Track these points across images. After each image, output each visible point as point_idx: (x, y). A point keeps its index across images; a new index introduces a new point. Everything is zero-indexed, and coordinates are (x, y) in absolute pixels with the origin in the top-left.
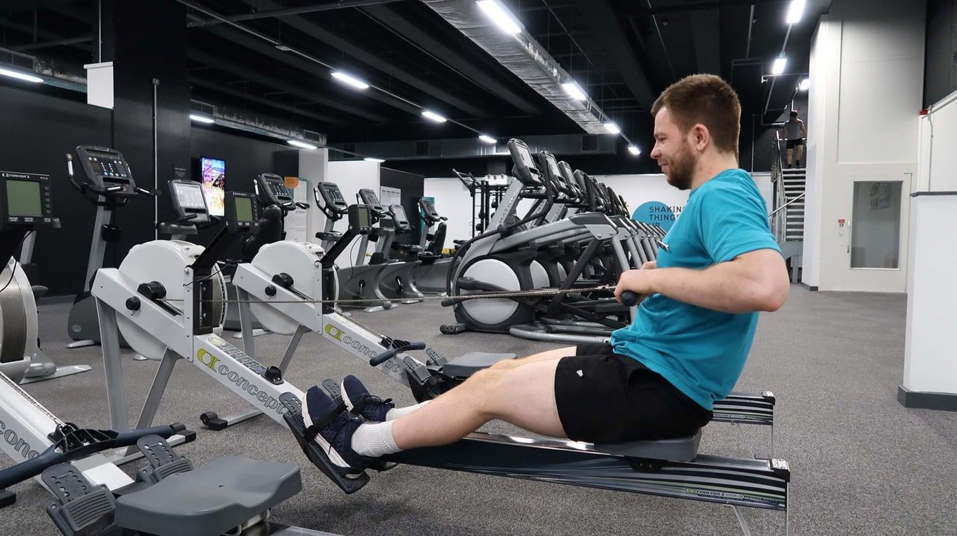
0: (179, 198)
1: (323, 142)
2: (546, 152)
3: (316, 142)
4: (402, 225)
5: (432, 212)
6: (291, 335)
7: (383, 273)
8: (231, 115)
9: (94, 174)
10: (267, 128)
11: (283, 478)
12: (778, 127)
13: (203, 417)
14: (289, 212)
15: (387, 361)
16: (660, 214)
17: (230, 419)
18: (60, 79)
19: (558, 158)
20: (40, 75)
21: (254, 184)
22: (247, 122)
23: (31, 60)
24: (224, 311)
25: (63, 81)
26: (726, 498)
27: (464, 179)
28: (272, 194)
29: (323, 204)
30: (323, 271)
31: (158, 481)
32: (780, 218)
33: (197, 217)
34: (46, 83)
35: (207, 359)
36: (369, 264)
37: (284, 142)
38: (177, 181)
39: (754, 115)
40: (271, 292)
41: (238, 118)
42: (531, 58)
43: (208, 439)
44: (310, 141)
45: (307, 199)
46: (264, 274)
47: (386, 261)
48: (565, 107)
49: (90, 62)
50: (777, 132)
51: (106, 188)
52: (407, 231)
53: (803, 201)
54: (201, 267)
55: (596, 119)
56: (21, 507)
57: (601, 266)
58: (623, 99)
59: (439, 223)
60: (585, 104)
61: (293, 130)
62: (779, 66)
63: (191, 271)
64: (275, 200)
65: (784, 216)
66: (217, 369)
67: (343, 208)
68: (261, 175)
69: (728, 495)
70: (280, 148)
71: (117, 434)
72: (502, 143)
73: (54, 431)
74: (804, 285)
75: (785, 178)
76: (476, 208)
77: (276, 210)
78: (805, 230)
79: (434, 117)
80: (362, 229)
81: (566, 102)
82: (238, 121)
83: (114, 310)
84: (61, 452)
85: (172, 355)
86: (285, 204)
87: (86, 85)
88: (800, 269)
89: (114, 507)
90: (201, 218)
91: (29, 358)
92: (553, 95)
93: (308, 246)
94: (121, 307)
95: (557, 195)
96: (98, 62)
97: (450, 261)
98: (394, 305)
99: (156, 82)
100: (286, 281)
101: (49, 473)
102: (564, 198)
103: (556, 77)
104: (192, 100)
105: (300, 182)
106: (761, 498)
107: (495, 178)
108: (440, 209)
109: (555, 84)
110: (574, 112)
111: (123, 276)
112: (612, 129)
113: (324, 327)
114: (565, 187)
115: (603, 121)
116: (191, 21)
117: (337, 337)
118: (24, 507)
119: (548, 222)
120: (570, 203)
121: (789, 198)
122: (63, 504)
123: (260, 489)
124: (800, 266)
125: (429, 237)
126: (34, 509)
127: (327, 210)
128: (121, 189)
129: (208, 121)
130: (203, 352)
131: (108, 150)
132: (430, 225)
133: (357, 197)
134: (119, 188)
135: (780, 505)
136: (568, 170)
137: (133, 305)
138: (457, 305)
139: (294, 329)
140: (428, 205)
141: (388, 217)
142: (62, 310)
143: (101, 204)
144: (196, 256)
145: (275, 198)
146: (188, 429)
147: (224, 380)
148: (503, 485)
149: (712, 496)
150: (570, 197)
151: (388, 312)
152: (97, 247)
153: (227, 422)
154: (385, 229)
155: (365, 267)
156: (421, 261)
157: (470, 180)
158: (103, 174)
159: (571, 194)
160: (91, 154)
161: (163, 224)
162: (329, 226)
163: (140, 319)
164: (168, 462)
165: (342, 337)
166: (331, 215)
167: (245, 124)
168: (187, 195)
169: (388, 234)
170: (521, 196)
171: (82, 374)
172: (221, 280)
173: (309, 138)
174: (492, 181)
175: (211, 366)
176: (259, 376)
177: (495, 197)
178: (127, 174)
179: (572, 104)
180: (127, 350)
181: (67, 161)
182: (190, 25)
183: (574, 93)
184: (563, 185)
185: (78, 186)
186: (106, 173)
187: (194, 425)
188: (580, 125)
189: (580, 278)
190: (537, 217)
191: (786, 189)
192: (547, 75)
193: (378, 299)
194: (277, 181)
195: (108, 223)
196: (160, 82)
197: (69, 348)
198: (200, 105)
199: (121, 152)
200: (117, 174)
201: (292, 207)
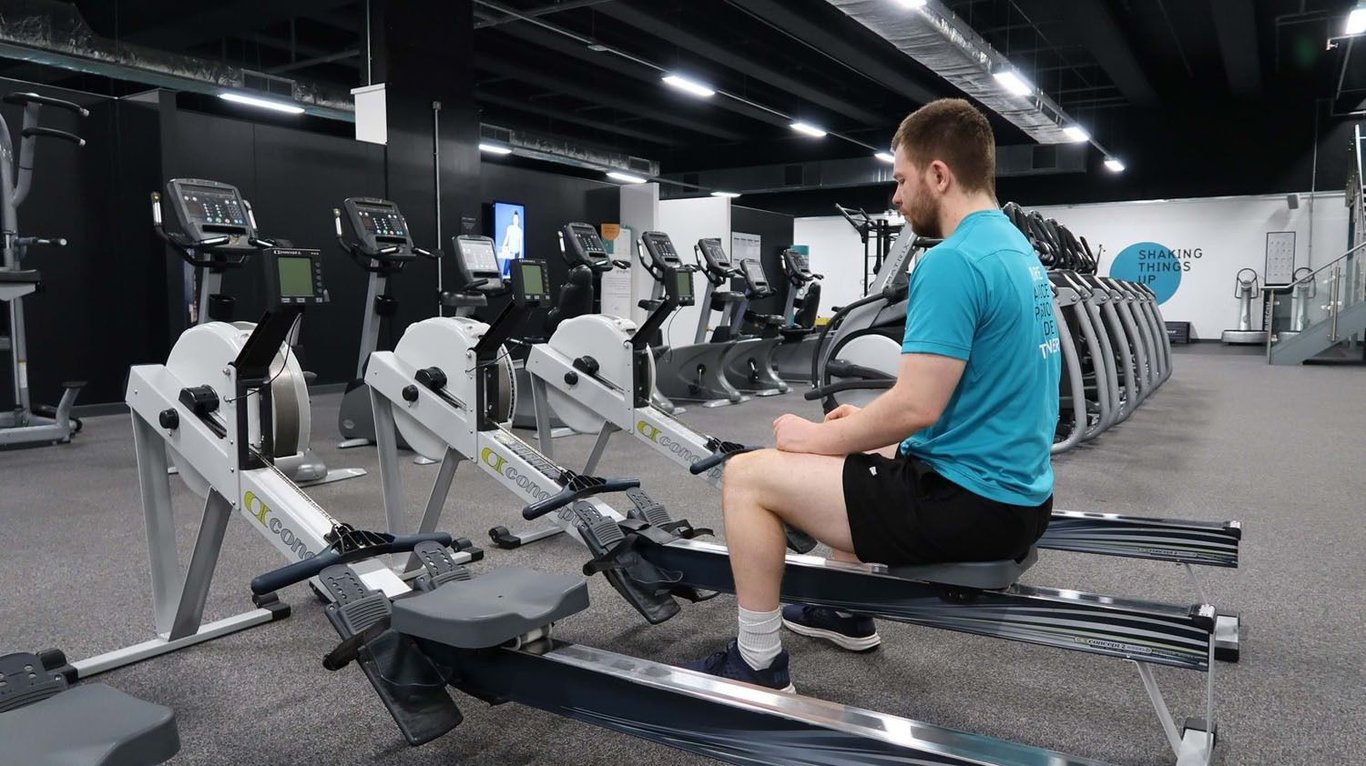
0: (466, 259)
1: (655, 171)
3: (645, 173)
4: (758, 288)
5: (801, 268)
7: (730, 354)
8: (533, 141)
9: (364, 232)
10: (580, 156)
12: (1360, 118)
13: (492, 532)
14: (605, 274)
15: (713, 468)
16: (1156, 261)
17: (525, 537)
18: (324, 107)
20: (300, 103)
21: (558, 238)
22: (554, 151)
23: (290, 85)
25: (328, 109)
26: (1127, 652)
27: (852, 218)
28: (582, 250)
29: (649, 262)
30: (633, 354)
32: (1357, 265)
33: (487, 283)
34: (307, 113)
35: (492, 460)
36: (711, 341)
37: (602, 176)
38: (462, 236)
39: (1318, 100)
40: (571, 379)
41: (542, 144)
42: (946, 39)
43: (498, 558)
44: (637, 172)
45: (627, 255)
46: (563, 358)
47: (733, 338)
49: (358, 86)
50: (1357, 127)
51: (380, 250)
52: (766, 296)
54: (485, 348)
55: (1051, 122)
56: (296, 621)
58: (1095, 88)
59: (810, 283)
60: (1033, 100)
61: (614, 157)
62: (1358, 22)
63: (474, 354)
64: (586, 258)
66: (504, 473)
68: (568, 225)
69: (1131, 647)
70: (596, 184)
71: (393, 538)
73: (330, 532)
76: (869, 259)
77: (586, 273)
79: (808, 130)
80: (681, 299)
81: (1002, 99)
83: (392, 402)
84: (338, 553)
85: (454, 455)
86: (598, 264)
87: (353, 113)
90: (492, 284)
92: (982, 90)
93: (616, 321)
96: (367, 85)
98: (745, 398)
99: (437, 106)
100: (590, 366)
101: (327, 573)
103: (985, 64)
104: (482, 124)
105: (622, 230)
106: (1175, 653)
108: (815, 264)
109: (984, 75)
110: (1016, 114)
112: (1077, 135)
113: (636, 424)
115: (1063, 124)
116: (479, 20)
117: (652, 437)
118: (299, 621)
125: (797, 303)
126: (310, 625)
127: (655, 270)
128: (397, 251)
129: (503, 151)
130: (488, 451)
131: (381, 202)
132: (799, 286)
133: (696, 250)
134: (394, 249)
135: (1201, 663)
137: (411, 395)
138: (826, 398)
139: (599, 427)
140: (796, 258)
141: (739, 277)
142: (335, 399)
143: (374, 270)
144: (479, 336)
145: (586, 256)
146: (475, 546)
149: (1108, 648)
151: (736, 408)
152: (371, 324)
153: (520, 542)
155: (707, 345)
156: (784, 337)
157: (860, 219)
158: (375, 232)
160: (361, 208)
161: (448, 293)
162: (658, 291)
163: (418, 412)
164: (446, 571)
165: (657, 437)
166: (660, 276)
168: (476, 255)
169: (738, 300)
170: (918, 244)
171: (356, 479)
172: (509, 366)
173: (636, 167)
174: (893, 219)
175: (497, 468)
176: (552, 482)
178: (403, 230)
179: (1012, 102)
180: (406, 452)
181: (334, 217)
182: (478, 25)
183: (1013, 85)
185: (345, 246)
186: (379, 232)
187: (483, 542)
188: (1027, 132)
192: (971, 61)
193: (722, 389)
194: (588, 233)
195: (383, 294)
196: (442, 106)
197: (341, 448)
198: (493, 130)
199: (396, 203)
200: (392, 232)
201: (608, 266)
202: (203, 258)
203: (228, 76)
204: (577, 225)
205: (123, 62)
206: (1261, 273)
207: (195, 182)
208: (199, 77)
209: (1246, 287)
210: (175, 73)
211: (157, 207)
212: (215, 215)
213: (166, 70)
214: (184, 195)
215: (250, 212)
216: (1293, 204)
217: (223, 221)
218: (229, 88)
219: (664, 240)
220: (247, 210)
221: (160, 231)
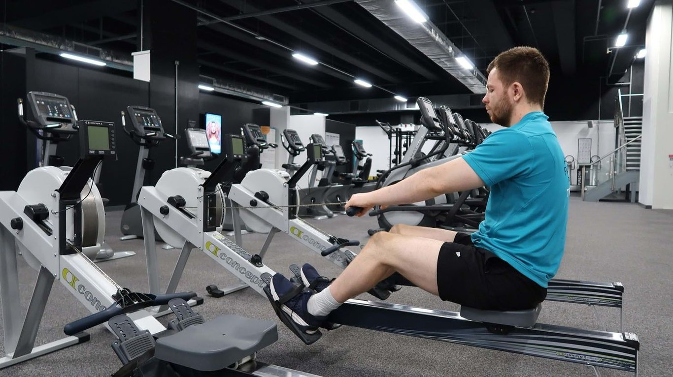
0: (192, 141)
1: (286, 102)
2: (444, 106)
3: (281, 102)
4: (341, 160)
5: (361, 150)
6: (267, 233)
7: (327, 193)
8: (225, 85)
9: (138, 124)
10: (249, 93)
11: (265, 331)
12: (620, 86)
13: (208, 288)
14: (264, 150)
15: (333, 253)
17: (226, 290)
18: (117, 63)
19: (453, 111)
20: (104, 60)
21: (241, 131)
22: (236, 90)
23: (99, 51)
24: (223, 216)
25: (119, 64)
26: (587, 360)
27: (384, 127)
28: (253, 138)
29: (287, 145)
30: (289, 190)
31: (182, 330)
32: (621, 154)
33: (203, 153)
34: (108, 66)
35: (212, 248)
36: (318, 186)
37: (260, 103)
38: (190, 129)
39: (601, 77)
40: (254, 204)
41: (230, 86)
42: (433, 39)
43: (211, 303)
44: (277, 102)
45: (276, 141)
46: (249, 192)
47: (329, 184)
48: (458, 74)
49: (135, 51)
50: (619, 90)
51: (146, 134)
52: (344, 164)
53: (640, 141)
54: (209, 185)
55: (480, 83)
56: (93, 343)
57: (483, 189)
59: (367, 157)
60: (472, 72)
61: (266, 94)
62: (621, 40)
63: (202, 188)
64: (255, 142)
65: (624, 153)
66: (219, 256)
67: (300, 147)
68: (246, 125)
69: (589, 358)
70: (257, 106)
71: (155, 297)
72: (411, 102)
73: (116, 293)
74: (640, 204)
75: (625, 124)
76: (392, 147)
77: (255, 149)
78: (641, 163)
79: (363, 83)
80: (316, 160)
81: (458, 71)
82: (230, 89)
83: (152, 214)
84: (121, 307)
85: (189, 245)
86: (261, 145)
87: (133, 67)
88: (637, 193)
89: (154, 346)
90: (206, 154)
91: (100, 245)
92: (449, 66)
93: (279, 172)
94: (156, 212)
95: (453, 137)
96: (140, 51)
97: (375, 184)
98: (335, 215)
99: (177, 63)
100: (264, 197)
101: (113, 320)
102: (458, 139)
103: (451, 53)
104: (200, 75)
105: (271, 130)
106: (615, 361)
107: (406, 126)
108: (367, 148)
109: (450, 59)
110: (464, 78)
111: (158, 191)
113: (290, 229)
114: (458, 132)
116: (200, 21)
117: (299, 235)
118: (95, 343)
119: (446, 157)
120: (462, 143)
121: (629, 139)
122: (121, 342)
123: (251, 338)
124: (637, 190)
125: (360, 168)
126: (101, 346)
127: (290, 149)
128: (155, 135)
129: (210, 89)
130: (210, 243)
131: (147, 108)
132: (360, 159)
133: (310, 140)
134: (154, 133)
135: (631, 367)
136: (460, 119)
137: (165, 211)
138: (379, 216)
139: (269, 230)
140: (359, 145)
141: (331, 154)
142: (119, 214)
143: (142, 144)
144: (205, 179)
145: (255, 140)
146: (198, 296)
147: (223, 263)
148: (415, 344)
149: (577, 359)
150: (462, 138)
151: (331, 220)
152: (140, 173)
153: (223, 292)
154: (329, 162)
155: (315, 188)
156: (354, 184)
157: (388, 128)
158: (144, 124)
159: (462, 136)
160: (136, 111)
161: (182, 158)
162: (291, 160)
163: (168, 221)
164: (188, 317)
165: (302, 235)
166: (293, 152)
167: (234, 91)
169: (331, 165)
170: (427, 138)
171: (130, 257)
172: (221, 195)
173: (277, 99)
174: (404, 128)
175: (215, 253)
176: (247, 261)
177: (406, 140)
178: (159, 124)
179: (463, 72)
180: (160, 242)
181: (121, 115)
182: (199, 24)
183: (464, 64)
184: (457, 130)
185: (127, 131)
186: (146, 124)
187: (202, 294)
188: (468, 87)
189: (469, 198)
190: (438, 153)
191: (626, 133)
192: (444, 51)
193: (324, 210)
194: (256, 129)
195: (147, 157)
196: (180, 63)
197: (121, 240)
198: (205, 78)
199: (155, 109)
200: (153, 125)
201: (266, 146)
202: (46, 135)
203: (65, 45)
204: (251, 125)
205: (8, 34)
206: (576, 158)
207: (43, 93)
208: (50, 44)
209: (569, 164)
210: (37, 42)
211: (21, 107)
212: (54, 112)
213: (31, 40)
214: (36, 101)
215: (74, 112)
216: (590, 126)
217: (59, 115)
218: (66, 51)
219: (294, 134)
220: (73, 110)
221: (22, 120)
